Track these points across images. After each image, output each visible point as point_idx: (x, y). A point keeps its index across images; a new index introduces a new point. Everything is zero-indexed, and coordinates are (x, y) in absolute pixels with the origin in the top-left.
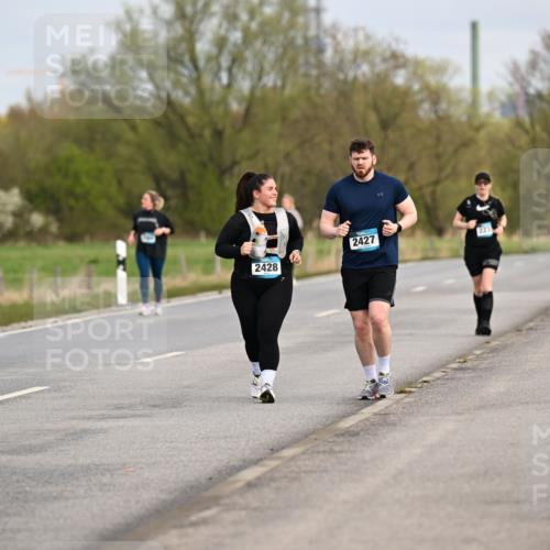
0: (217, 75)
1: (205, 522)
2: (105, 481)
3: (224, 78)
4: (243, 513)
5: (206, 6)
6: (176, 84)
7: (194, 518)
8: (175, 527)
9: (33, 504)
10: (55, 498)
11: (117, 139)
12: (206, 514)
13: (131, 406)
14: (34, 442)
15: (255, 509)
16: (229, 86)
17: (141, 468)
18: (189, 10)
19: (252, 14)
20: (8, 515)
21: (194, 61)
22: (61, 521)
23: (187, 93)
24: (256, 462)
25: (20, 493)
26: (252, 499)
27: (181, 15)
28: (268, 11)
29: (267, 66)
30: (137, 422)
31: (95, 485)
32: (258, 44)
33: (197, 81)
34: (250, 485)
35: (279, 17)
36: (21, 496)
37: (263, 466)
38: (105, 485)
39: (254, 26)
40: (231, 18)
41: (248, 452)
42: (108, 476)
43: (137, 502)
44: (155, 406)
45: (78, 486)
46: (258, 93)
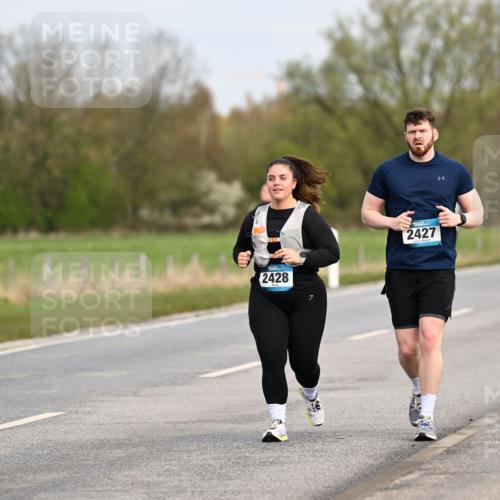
0: (420, 79)
1: (408, 485)
2: (316, 447)
3: (427, 81)
4: (443, 477)
5: (411, 15)
6: (384, 87)
7: (397, 482)
8: (380, 489)
9: (252, 469)
10: (272, 463)
11: (330, 137)
12: (409, 477)
13: (341, 380)
14: (253, 412)
15: (453, 474)
16: (431, 89)
17: (350, 436)
18: (394, 20)
19: (452, 22)
20: (229, 478)
21: (399, 66)
22: (277, 484)
23: (392, 95)
24: (455, 430)
25: (240, 458)
26: (450, 464)
27: (387, 24)
28: (467, 20)
29: (465, 70)
30: (347, 394)
31: (308, 451)
32: (457, 51)
33: (402, 84)
34: (449, 452)
35: (476, 26)
36: (241, 461)
37: (461, 434)
38: (318, 451)
39: (454, 34)
40: (433, 26)
41: (448, 421)
42: (320, 443)
43: (347, 467)
44: (363, 379)
45: (292, 452)
46: (458, 95)
